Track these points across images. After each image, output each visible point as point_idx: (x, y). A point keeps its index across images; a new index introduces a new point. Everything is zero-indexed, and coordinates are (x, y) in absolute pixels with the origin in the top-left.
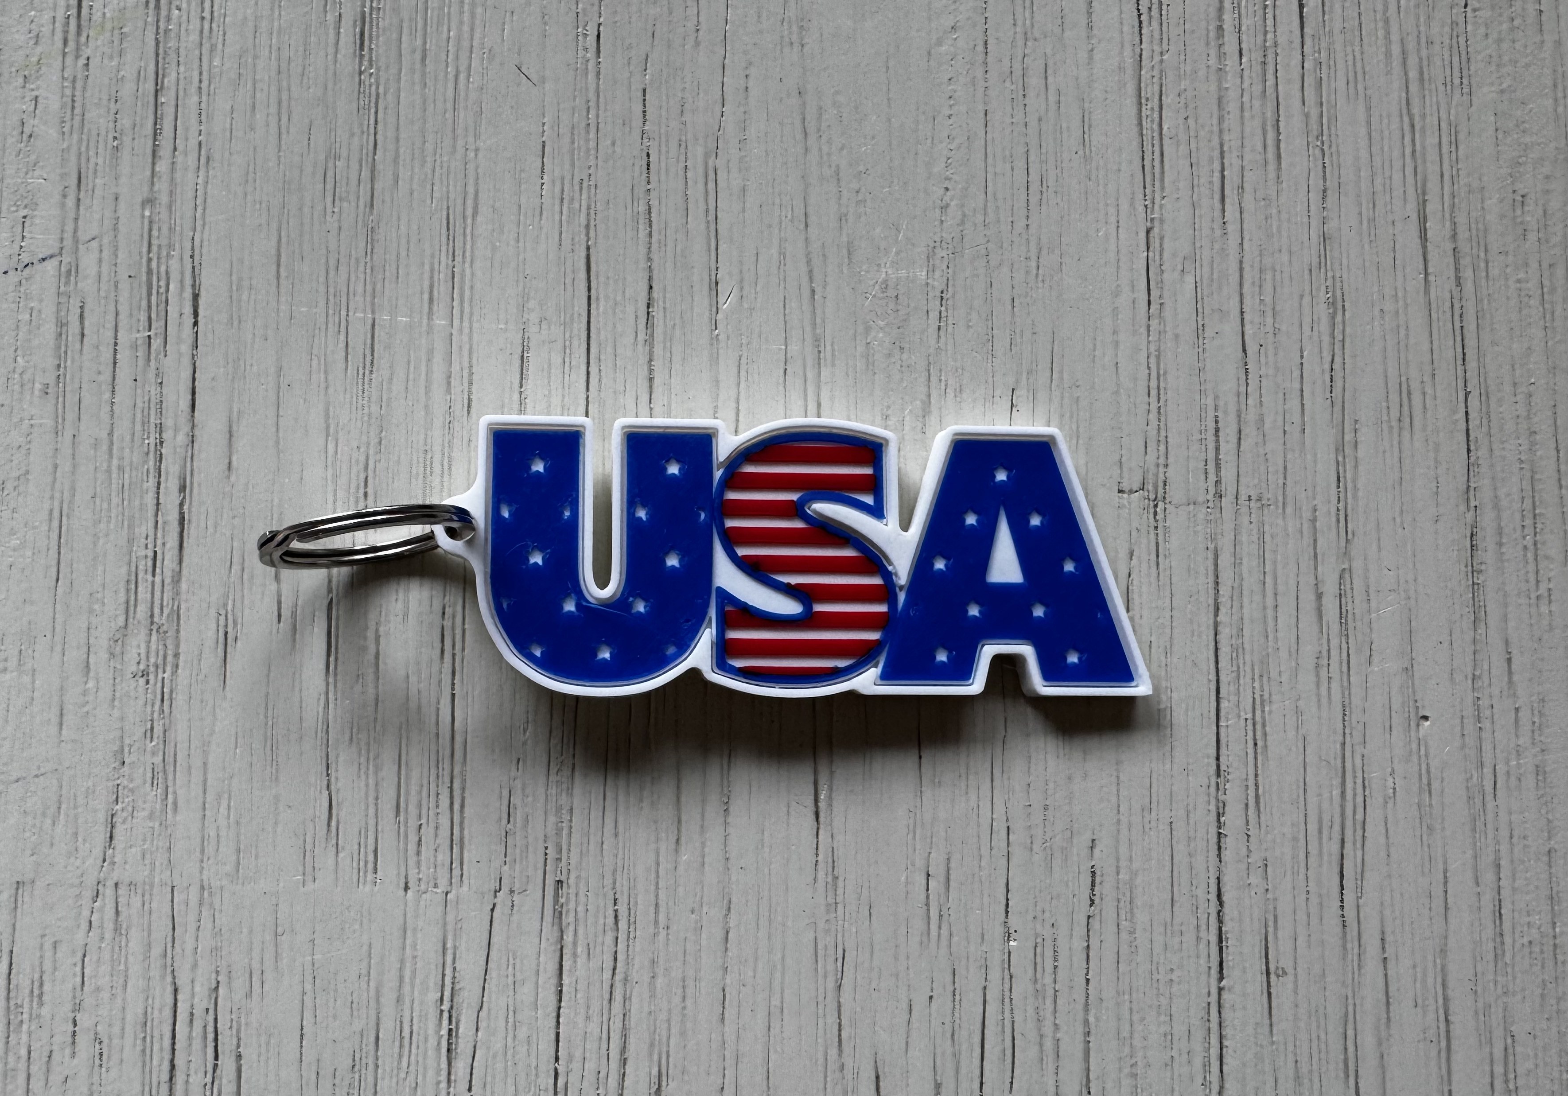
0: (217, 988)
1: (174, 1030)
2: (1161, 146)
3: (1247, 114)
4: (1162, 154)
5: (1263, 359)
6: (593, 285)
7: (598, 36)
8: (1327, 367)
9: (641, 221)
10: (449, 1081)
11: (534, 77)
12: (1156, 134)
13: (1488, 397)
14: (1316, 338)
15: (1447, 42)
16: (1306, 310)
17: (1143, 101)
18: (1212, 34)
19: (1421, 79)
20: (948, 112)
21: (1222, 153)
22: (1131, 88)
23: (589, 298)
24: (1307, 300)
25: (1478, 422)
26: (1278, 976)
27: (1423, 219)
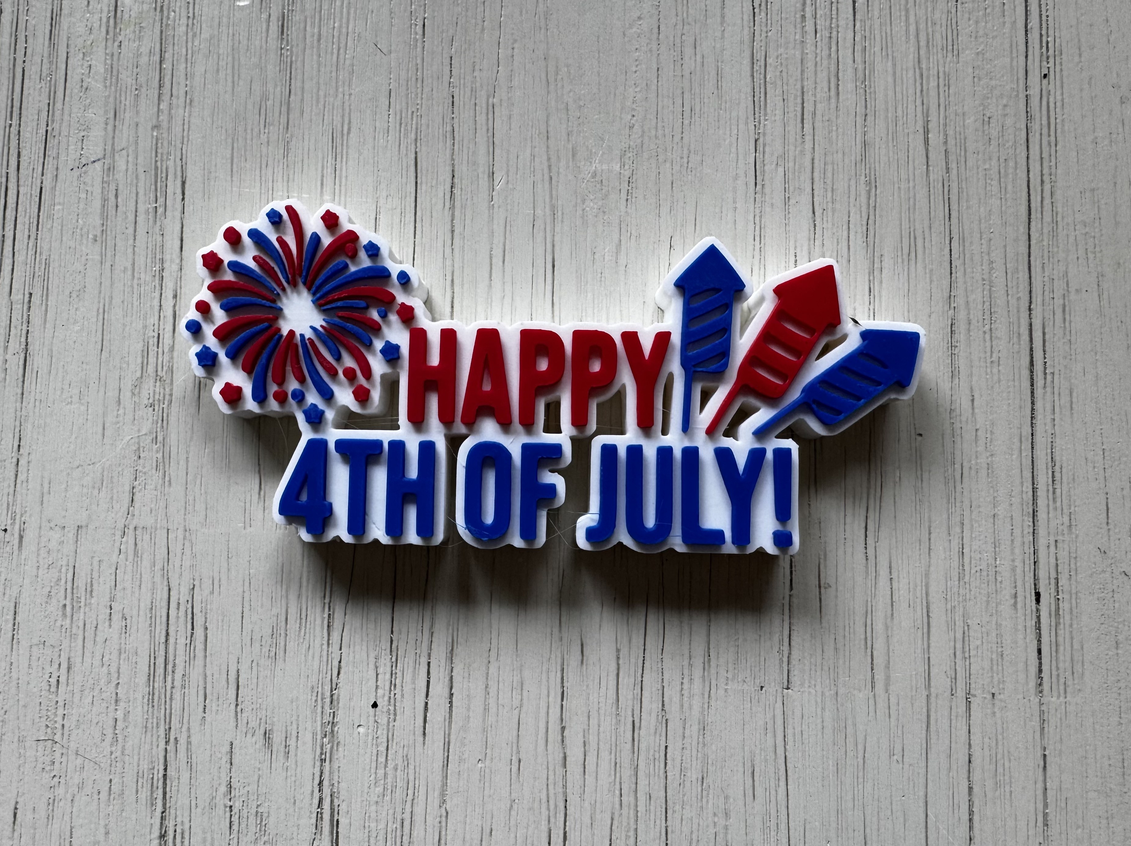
0: (193, 588)
1: (168, 613)
2: (766, 89)
3: (819, 68)
4: (766, 93)
5: (825, 219)
6: (419, 175)
7: (424, 25)
8: (865, 223)
9: (448, 136)
10: (328, 644)
11: (384, 51)
12: (762, 81)
13: (964, 241)
14: (858, 205)
15: (944, 24)
16: (853, 189)
17: (755, 61)
18: (799, 20)
19: (928, 46)
20: (634, 69)
21: (803, 93)
22: (747, 54)
23: (416, 183)
24: (853, 182)
25: (957, 256)
26: (825, 588)
27: (926, 132)
